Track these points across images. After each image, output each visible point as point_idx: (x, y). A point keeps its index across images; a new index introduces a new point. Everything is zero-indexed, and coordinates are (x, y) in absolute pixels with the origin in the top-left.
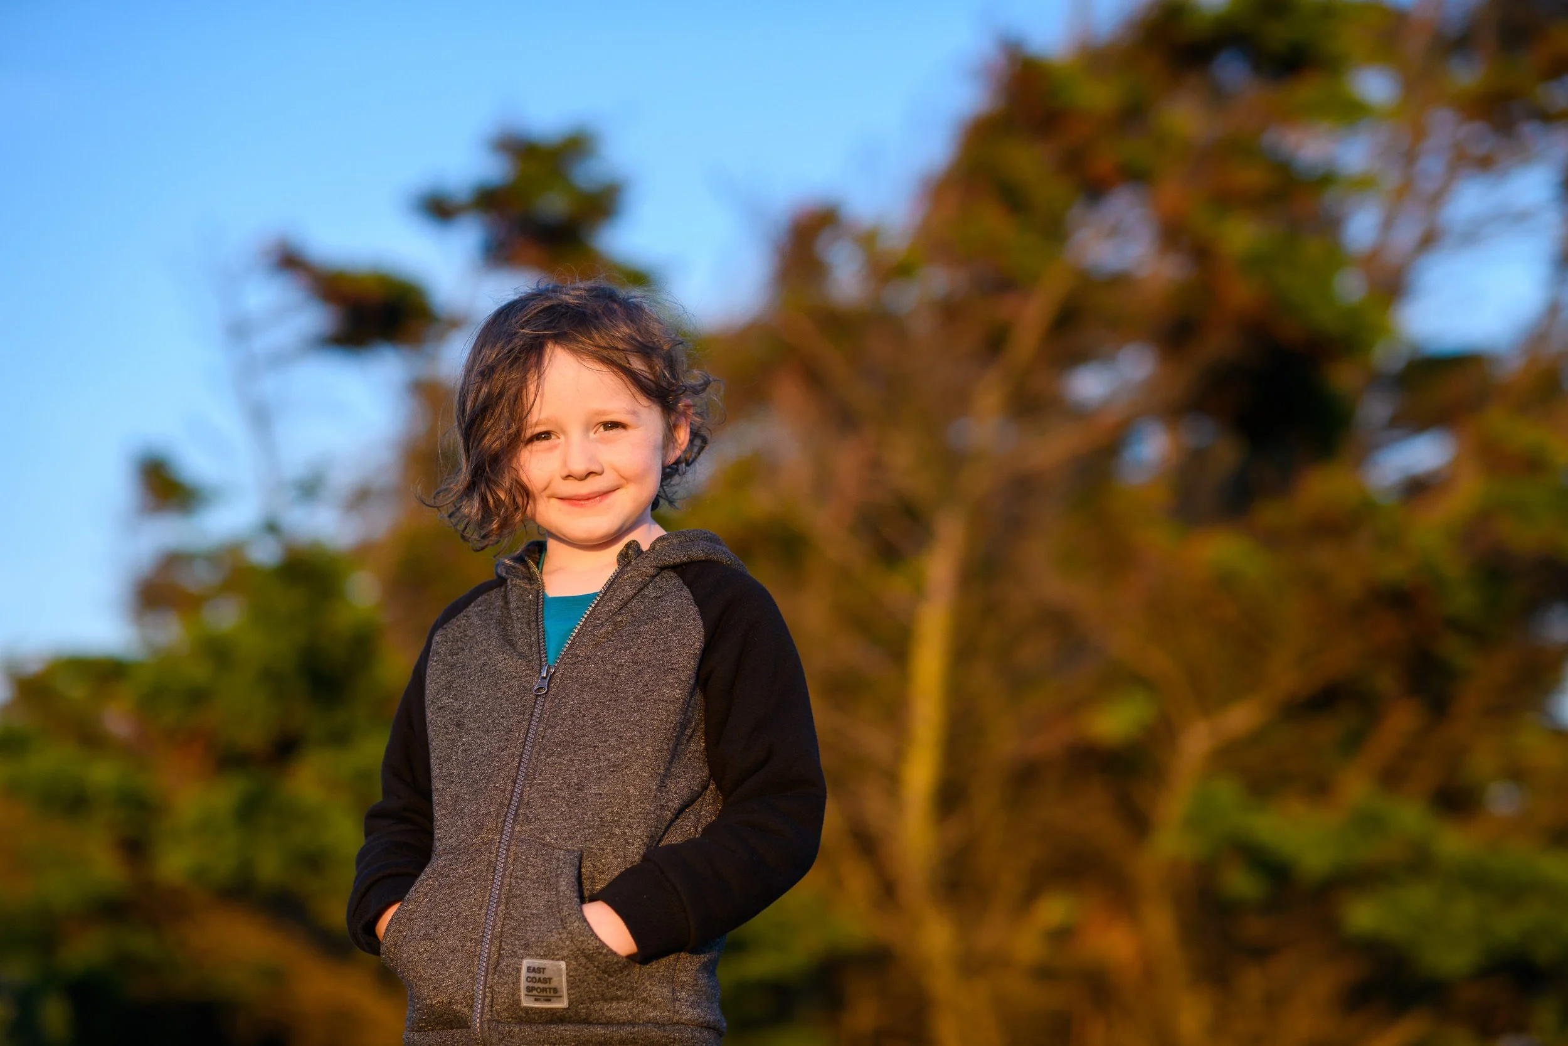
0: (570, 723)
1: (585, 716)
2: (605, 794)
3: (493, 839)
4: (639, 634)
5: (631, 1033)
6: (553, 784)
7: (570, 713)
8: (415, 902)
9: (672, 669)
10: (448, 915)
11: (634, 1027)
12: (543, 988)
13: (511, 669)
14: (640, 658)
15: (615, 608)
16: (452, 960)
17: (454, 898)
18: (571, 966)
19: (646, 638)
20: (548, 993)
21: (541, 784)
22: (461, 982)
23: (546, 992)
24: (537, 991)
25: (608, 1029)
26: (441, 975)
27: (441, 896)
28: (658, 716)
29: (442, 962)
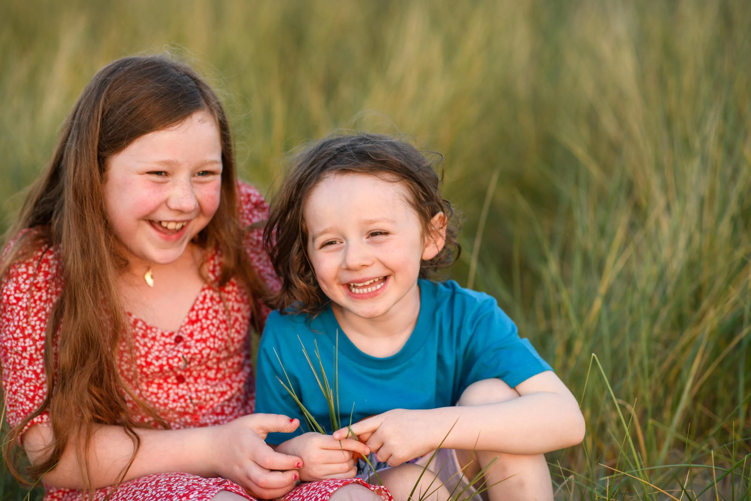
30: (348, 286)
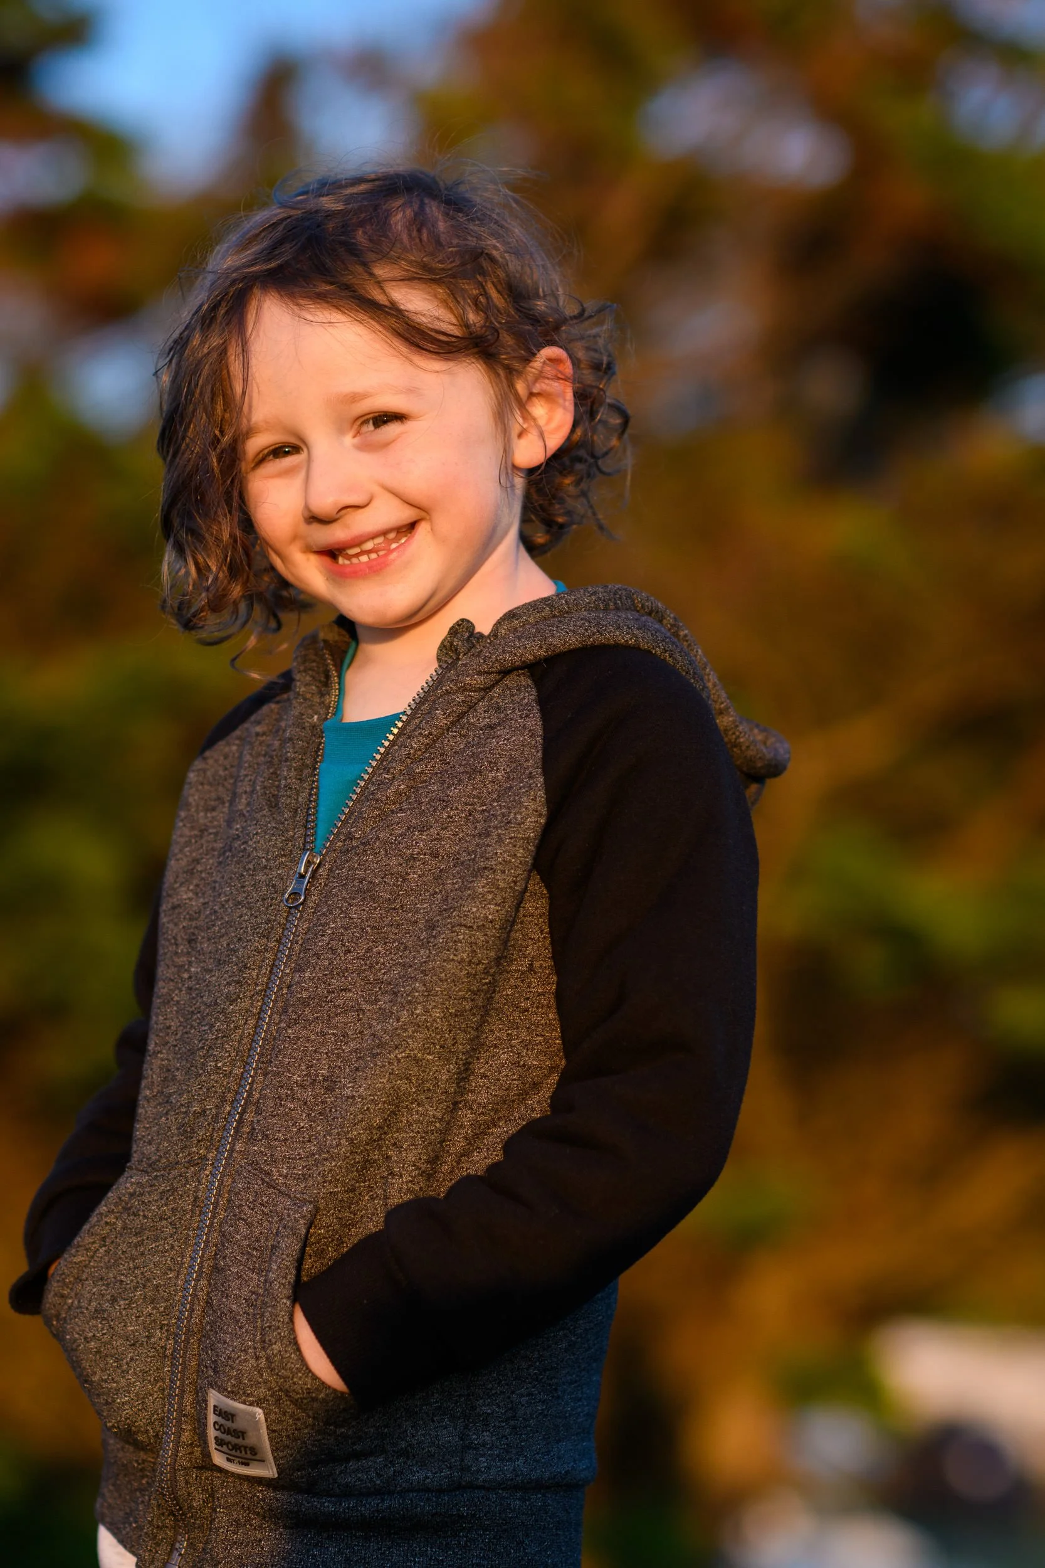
0: (326, 963)
1: (349, 951)
2: (359, 1096)
3: (205, 1158)
4: (446, 802)
5: (378, 1511)
6: (294, 1075)
7: (328, 944)
8: (87, 1250)
9: (485, 868)
10: (132, 1281)
11: (383, 1500)
12: (236, 1445)
13: (260, 854)
14: (442, 846)
15: (416, 751)
16: (132, 1359)
17: (142, 1254)
18: (272, 1416)
19: (457, 809)
20: (243, 1452)
21: (278, 1074)
22: (143, 1398)
23: (241, 1452)
24: (228, 1447)
25: (341, 1504)
26: (115, 1382)
27: (124, 1247)
28: (455, 955)
29: (117, 1360)
30: (332, 553)
